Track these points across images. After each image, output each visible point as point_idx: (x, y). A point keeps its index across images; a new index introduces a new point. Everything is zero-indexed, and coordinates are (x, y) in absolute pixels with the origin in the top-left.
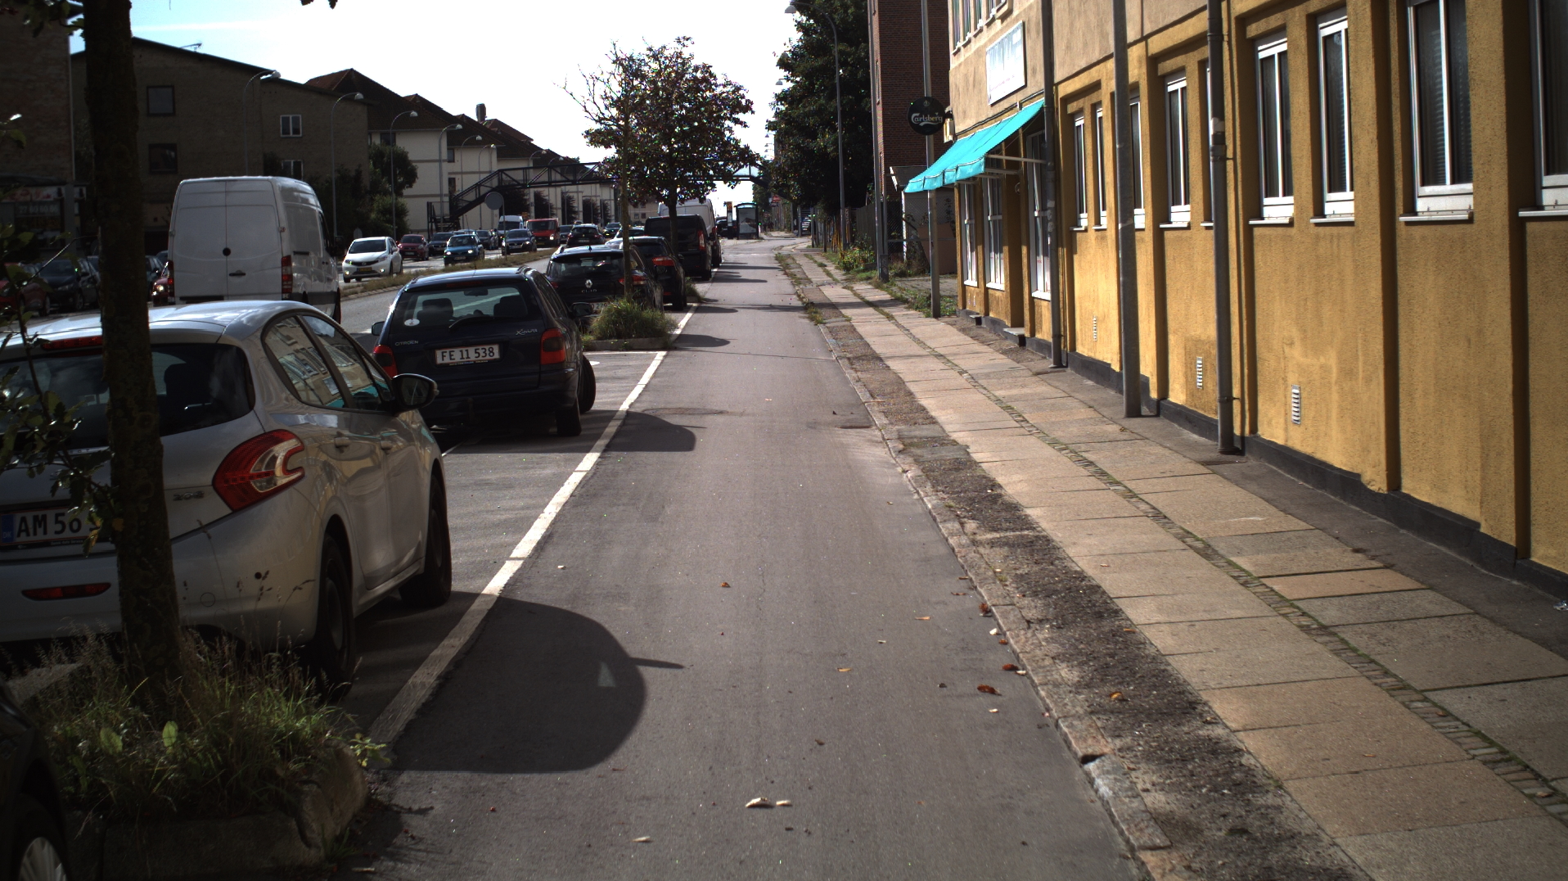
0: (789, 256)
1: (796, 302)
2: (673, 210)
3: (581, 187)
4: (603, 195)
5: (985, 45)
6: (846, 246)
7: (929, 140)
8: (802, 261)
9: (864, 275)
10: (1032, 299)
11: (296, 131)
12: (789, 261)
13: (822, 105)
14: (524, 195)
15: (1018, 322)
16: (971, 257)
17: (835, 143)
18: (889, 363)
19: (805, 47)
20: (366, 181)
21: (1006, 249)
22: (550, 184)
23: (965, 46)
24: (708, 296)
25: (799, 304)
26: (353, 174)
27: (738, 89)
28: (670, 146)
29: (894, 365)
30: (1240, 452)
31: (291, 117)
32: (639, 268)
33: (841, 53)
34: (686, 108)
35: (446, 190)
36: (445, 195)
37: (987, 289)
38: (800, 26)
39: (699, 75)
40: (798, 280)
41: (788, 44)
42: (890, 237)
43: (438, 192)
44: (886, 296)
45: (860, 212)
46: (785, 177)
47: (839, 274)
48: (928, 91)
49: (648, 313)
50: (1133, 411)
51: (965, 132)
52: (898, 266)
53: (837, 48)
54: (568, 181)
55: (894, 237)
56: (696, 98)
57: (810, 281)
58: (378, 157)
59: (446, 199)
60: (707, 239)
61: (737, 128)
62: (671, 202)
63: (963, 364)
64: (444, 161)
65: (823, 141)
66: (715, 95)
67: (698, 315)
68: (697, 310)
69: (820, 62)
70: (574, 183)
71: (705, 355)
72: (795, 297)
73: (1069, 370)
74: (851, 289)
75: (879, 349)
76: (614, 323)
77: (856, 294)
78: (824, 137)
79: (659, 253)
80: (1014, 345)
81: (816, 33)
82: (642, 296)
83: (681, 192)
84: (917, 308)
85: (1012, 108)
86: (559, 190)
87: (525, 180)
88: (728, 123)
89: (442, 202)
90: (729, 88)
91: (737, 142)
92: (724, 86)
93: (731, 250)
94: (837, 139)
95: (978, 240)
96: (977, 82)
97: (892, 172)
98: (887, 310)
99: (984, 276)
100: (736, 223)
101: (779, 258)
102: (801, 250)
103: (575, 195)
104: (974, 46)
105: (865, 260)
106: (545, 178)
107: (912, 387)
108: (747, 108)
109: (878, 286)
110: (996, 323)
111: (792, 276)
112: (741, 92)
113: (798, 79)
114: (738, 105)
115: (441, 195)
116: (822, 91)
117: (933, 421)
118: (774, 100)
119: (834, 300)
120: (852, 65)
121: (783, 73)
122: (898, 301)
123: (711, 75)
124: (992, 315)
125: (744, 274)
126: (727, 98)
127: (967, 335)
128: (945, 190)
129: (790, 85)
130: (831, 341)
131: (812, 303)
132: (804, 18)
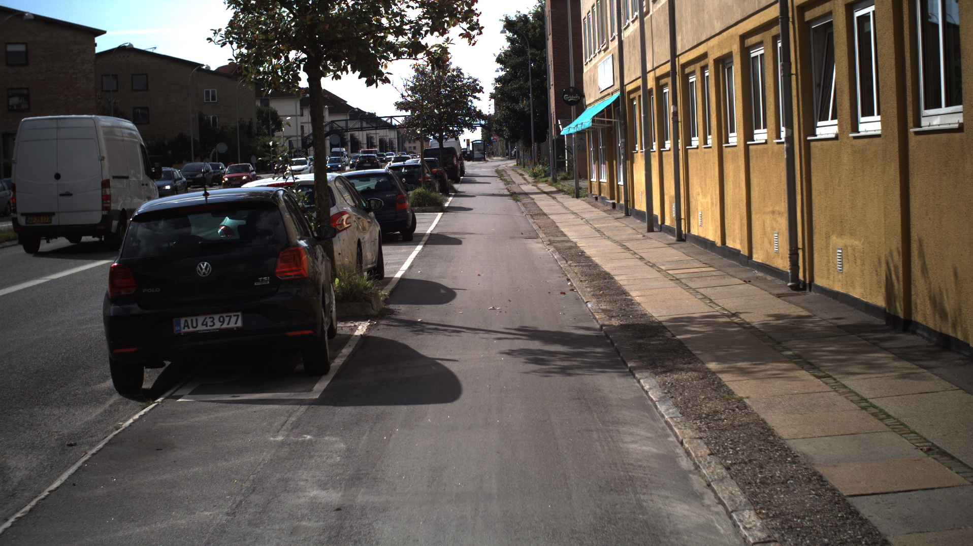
0: (503, 170)
1: (506, 192)
2: (441, 144)
3: (378, 131)
4: (391, 135)
5: (597, 63)
6: (535, 164)
7: (573, 108)
8: (510, 173)
9: (544, 179)
10: (618, 186)
11: (213, 98)
12: (503, 173)
13: (521, 84)
14: (344, 136)
15: (612, 198)
16: (594, 167)
17: (529, 106)
18: (550, 216)
19: (511, 51)
20: (255, 128)
21: (607, 162)
22: (362, 129)
23: (590, 61)
24: (459, 190)
25: (508, 193)
26: (247, 124)
27: (475, 80)
28: (439, 110)
29: (551, 217)
30: (684, 241)
31: (210, 90)
32: (428, 173)
33: (531, 54)
34: (448, 91)
35: (299, 133)
36: (299, 136)
37: (600, 182)
38: (509, 39)
39: (455, 73)
40: (507, 182)
41: (502, 49)
42: (558, 158)
43: (296, 134)
44: (554, 189)
45: (543, 145)
46: (501, 125)
47: (530, 179)
48: (572, 84)
49: (433, 194)
50: (650, 229)
51: (590, 104)
52: (563, 174)
53: (530, 51)
54: (373, 127)
55: (560, 158)
56: (453, 85)
57: (514, 183)
58: (260, 113)
59: (300, 138)
60: (458, 160)
61: (475, 101)
62: (440, 140)
63: (584, 216)
64: (298, 116)
65: (522, 104)
66: (463, 84)
67: (456, 198)
68: (454, 196)
69: (521, 59)
70: (376, 129)
71: (462, 214)
72: (506, 190)
73: (631, 217)
74: (536, 186)
75: (545, 211)
76: (417, 199)
77: (538, 188)
78: (523, 102)
79: (435, 167)
80: (610, 207)
81: (518, 43)
82: (430, 186)
83: (446, 135)
84: (568, 194)
85: (608, 94)
86: (365, 133)
87: (347, 126)
88: (470, 98)
89: (297, 140)
90: (471, 80)
91: (475, 108)
92: (468, 79)
93: (470, 167)
94: (530, 103)
95: (597, 159)
96: (594, 81)
97: (559, 123)
98: (553, 195)
99: (599, 177)
100: (472, 152)
101: (497, 171)
102: (510, 167)
103: (374, 136)
104: (594, 62)
105: (545, 172)
106: (358, 125)
107: (558, 225)
108: (480, 90)
109: (551, 185)
110: (604, 199)
111: (505, 180)
112: (477, 82)
113: (508, 70)
114: (475, 88)
115: (296, 136)
116: (522, 77)
117: (565, 235)
118: (494, 82)
119: (526, 191)
120: (539, 61)
121: (499, 66)
122: (560, 191)
123: (461, 73)
124: (602, 195)
125: (478, 179)
126: (469, 85)
127: (590, 205)
128: (581, 133)
129: (503, 73)
130: (523, 208)
131: (515, 193)
132: (511, 34)
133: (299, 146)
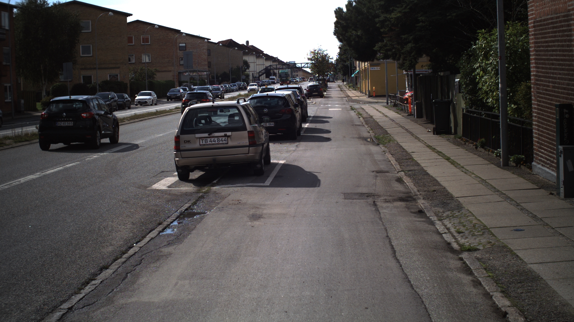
54: (287, 68)
64: (255, 62)
87: (276, 67)
93: (329, 84)
98: (351, 90)
100: (329, 79)
101: (338, 85)
102: (343, 84)
118: (337, 55)
125: (331, 87)
131: (342, 90)
133: (256, 75)
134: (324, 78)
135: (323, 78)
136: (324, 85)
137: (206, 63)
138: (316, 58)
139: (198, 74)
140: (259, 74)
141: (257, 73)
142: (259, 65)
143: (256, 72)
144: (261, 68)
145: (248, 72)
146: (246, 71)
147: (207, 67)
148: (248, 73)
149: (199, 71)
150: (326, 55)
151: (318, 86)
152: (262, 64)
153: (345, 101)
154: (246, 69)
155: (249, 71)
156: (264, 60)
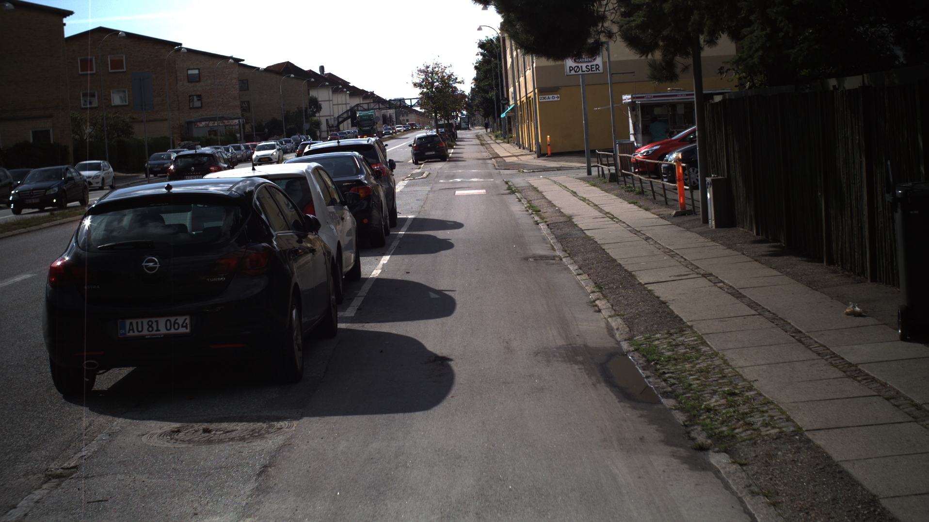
54: (387, 107)
69: (489, 66)
75: (493, 147)
77: (495, 141)
81: (487, 56)
84: (506, 143)
87: (368, 107)
93: (460, 133)
98: (499, 143)
125: (465, 140)
129: (478, 75)
130: (485, 148)
133: (333, 123)
134: (450, 122)
135: (448, 122)
136: (449, 136)
137: (238, 103)
138: (429, 83)
139: (224, 123)
140: (338, 120)
141: (334, 118)
142: (338, 104)
143: (332, 117)
144: (342, 109)
145: (318, 118)
146: (315, 116)
147: (238, 111)
148: (317, 120)
149: (226, 119)
150: (449, 77)
151: (436, 139)
152: (344, 102)
153: (491, 166)
154: (315, 112)
155: (319, 116)
156: (348, 96)
